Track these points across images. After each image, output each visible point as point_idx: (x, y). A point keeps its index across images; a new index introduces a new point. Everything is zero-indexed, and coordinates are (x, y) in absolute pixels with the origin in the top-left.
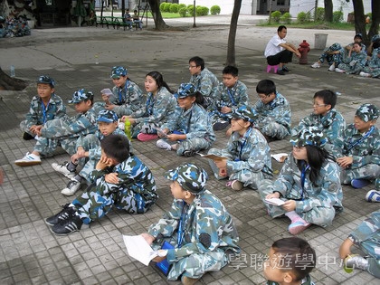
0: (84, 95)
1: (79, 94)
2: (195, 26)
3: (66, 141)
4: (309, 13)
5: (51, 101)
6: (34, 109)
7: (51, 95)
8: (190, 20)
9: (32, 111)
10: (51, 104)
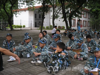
0: (29, 37)
1: (27, 37)
2: (21, 30)
3: (24, 52)
4: (49, 27)
5: (11, 41)
6: (5, 45)
7: (11, 40)
8: (20, 29)
9: (4, 45)
10: (11, 42)
